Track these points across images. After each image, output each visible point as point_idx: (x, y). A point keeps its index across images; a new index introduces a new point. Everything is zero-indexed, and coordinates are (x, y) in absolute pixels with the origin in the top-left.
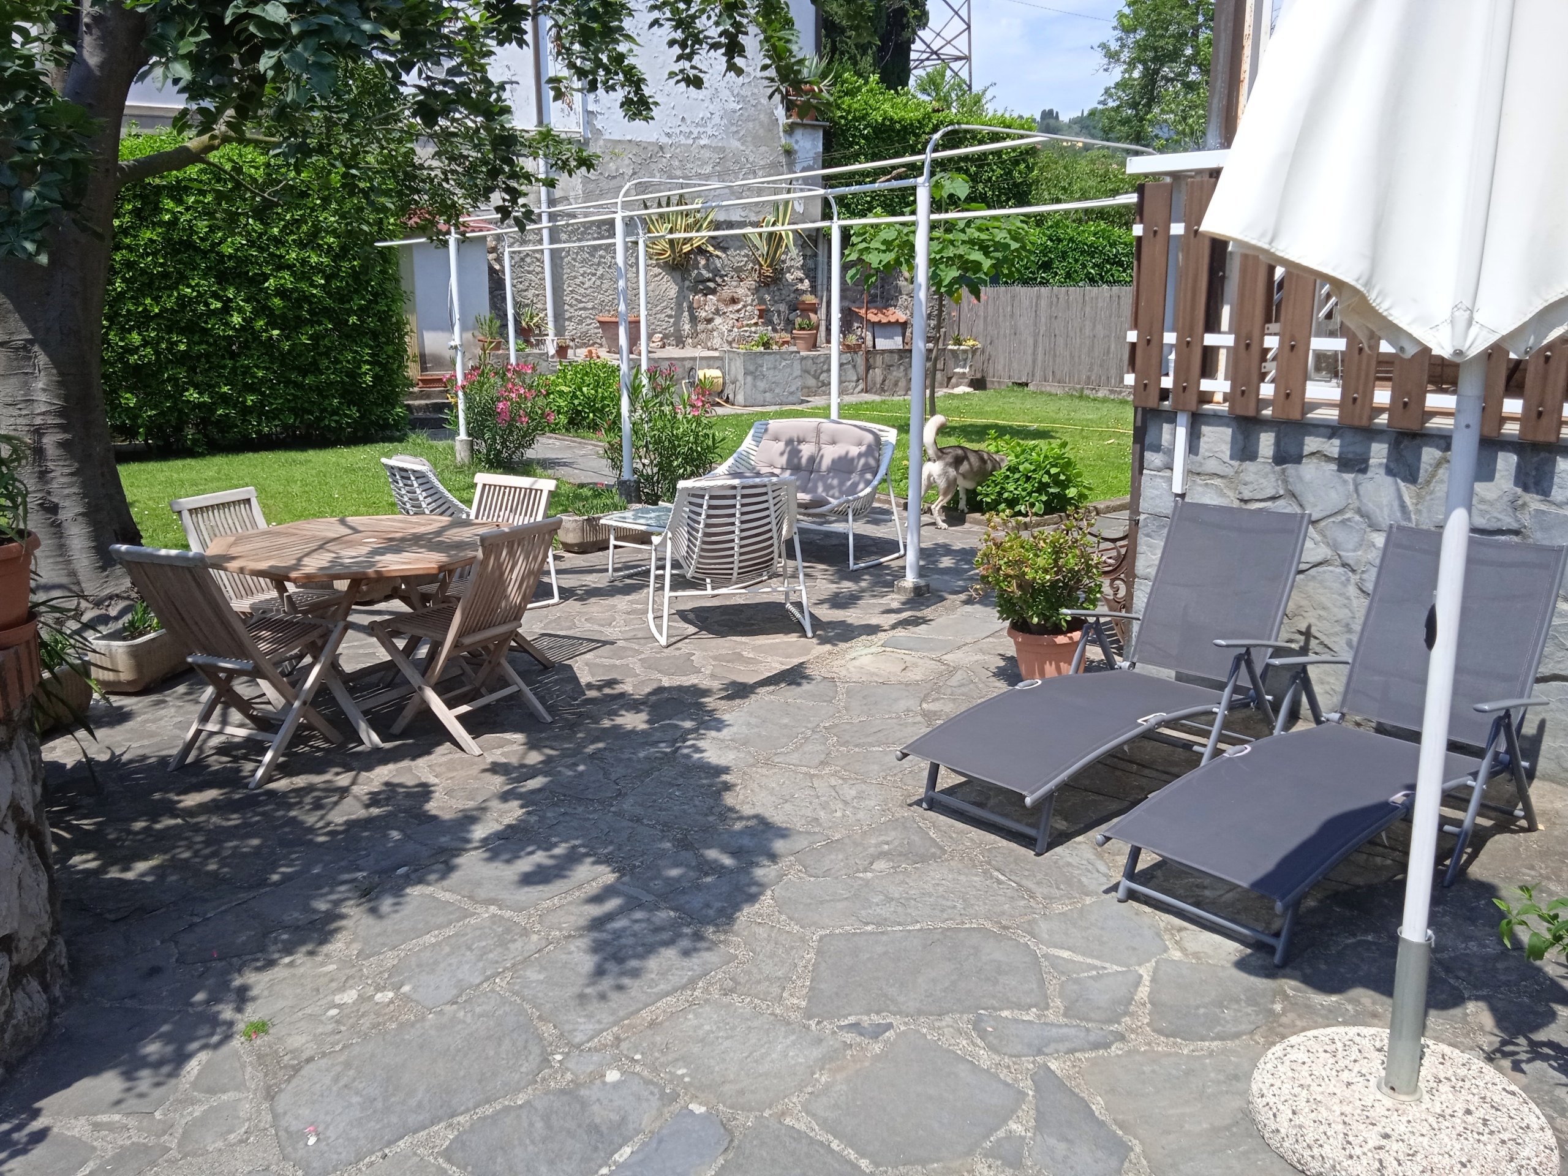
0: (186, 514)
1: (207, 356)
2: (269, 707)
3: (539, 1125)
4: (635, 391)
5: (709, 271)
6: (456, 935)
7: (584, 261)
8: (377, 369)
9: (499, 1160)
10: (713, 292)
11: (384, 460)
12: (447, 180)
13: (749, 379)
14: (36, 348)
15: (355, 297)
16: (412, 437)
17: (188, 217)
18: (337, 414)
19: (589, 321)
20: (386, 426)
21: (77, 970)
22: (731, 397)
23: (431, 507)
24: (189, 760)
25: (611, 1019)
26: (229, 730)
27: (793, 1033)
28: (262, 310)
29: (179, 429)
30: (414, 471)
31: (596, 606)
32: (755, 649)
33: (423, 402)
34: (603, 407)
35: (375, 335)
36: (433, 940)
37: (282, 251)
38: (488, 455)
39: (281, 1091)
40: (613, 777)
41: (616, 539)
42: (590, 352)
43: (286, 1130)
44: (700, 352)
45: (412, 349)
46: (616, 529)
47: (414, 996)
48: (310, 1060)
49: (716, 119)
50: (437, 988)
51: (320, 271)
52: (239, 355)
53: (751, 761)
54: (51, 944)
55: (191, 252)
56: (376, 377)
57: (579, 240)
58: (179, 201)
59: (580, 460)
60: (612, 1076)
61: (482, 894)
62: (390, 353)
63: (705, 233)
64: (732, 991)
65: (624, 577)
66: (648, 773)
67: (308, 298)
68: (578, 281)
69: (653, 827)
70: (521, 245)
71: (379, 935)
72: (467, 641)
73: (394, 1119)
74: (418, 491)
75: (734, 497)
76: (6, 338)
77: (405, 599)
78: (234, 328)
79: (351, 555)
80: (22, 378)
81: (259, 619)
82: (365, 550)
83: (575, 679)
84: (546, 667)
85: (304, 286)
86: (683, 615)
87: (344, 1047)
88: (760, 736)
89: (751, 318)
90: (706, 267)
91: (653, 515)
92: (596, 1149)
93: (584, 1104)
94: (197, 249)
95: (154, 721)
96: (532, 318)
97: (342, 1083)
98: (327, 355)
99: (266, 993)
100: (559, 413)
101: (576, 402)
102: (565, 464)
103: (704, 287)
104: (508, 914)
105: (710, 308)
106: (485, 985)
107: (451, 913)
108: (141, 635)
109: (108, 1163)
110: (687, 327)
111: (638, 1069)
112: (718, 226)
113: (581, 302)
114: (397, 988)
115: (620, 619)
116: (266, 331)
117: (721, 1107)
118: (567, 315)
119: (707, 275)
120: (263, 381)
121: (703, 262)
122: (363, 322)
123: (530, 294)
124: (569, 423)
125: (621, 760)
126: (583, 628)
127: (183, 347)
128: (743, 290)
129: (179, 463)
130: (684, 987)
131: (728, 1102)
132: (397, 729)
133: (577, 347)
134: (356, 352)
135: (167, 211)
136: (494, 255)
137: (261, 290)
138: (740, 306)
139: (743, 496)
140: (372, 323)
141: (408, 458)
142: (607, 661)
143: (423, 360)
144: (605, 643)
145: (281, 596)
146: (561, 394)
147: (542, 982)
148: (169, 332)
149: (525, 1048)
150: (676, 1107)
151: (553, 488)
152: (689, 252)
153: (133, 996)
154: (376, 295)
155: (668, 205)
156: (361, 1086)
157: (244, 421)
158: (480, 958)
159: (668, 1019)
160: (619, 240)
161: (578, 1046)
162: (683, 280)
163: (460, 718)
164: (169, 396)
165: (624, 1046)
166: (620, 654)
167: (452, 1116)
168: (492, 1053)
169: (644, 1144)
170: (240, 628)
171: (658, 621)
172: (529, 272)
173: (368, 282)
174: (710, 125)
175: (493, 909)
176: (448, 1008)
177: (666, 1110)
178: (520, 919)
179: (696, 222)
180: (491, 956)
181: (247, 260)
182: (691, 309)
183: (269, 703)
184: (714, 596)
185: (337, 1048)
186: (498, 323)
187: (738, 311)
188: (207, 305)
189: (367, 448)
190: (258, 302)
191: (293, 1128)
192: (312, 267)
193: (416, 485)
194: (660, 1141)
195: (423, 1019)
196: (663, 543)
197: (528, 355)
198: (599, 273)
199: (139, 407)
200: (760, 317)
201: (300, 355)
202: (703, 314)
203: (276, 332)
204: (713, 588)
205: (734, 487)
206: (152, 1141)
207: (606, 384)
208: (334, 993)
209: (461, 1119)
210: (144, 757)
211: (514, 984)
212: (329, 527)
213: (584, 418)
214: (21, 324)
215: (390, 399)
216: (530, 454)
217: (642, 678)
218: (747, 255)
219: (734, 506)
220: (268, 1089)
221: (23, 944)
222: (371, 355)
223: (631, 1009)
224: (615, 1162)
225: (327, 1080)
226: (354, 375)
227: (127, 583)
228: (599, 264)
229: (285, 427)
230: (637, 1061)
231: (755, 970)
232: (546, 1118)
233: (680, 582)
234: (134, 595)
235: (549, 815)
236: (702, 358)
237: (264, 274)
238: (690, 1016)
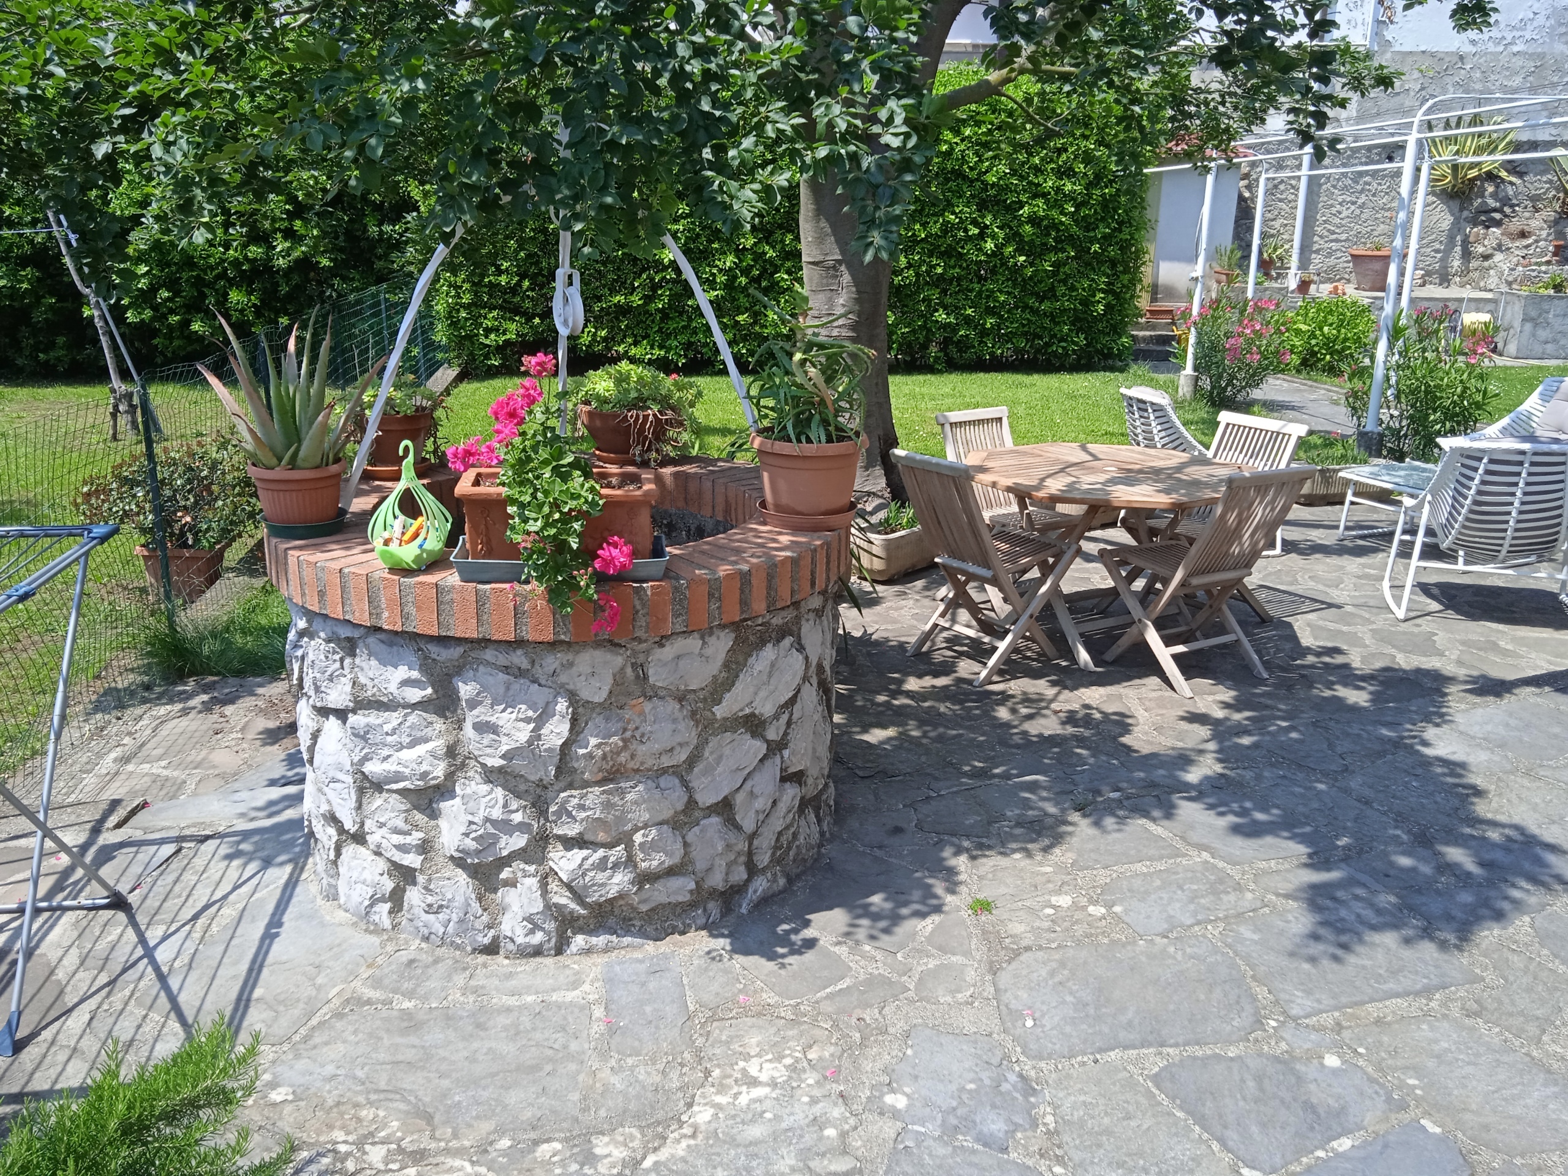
0: (947, 427)
1: (959, 279)
2: (992, 614)
3: (1251, 1084)
4: (1396, 333)
5: (1496, 200)
6: (1166, 870)
7: (1345, 188)
8: (1110, 298)
9: (1208, 1104)
10: (1498, 224)
11: (1123, 390)
12: (1223, 103)
13: (1528, 326)
14: (843, 268)
15: (1101, 226)
16: (1134, 368)
17: (963, 147)
18: (1065, 341)
19: (1339, 254)
20: (1109, 355)
21: (840, 813)
22: (1500, 346)
23: (1164, 441)
24: (924, 649)
25: (1332, 1002)
26: (957, 628)
27: (1556, 1084)
28: (1014, 236)
29: (925, 347)
30: (1152, 404)
31: (1321, 564)
32: (1514, 640)
33: (1148, 333)
34: (1343, 350)
35: (1113, 264)
36: (1145, 870)
37: (1041, 180)
38: (1211, 393)
39: (1002, 968)
40: (1339, 750)
41: (1355, 494)
42: (1336, 288)
43: (1007, 1006)
44: (1467, 293)
45: (1147, 280)
46: (1356, 483)
47: (1126, 919)
48: (1028, 949)
49: (1541, 20)
50: (1148, 917)
51: (1073, 199)
52: (986, 280)
53: (1509, 767)
54: (826, 785)
55: (960, 181)
56: (1108, 306)
57: (1344, 165)
58: (957, 132)
59: (1310, 405)
60: (1332, 1061)
61: (1194, 837)
62: (1126, 282)
63: (1499, 157)
64: (1477, 1014)
65: (1356, 537)
66: (1381, 754)
67: (1055, 226)
68: (1334, 210)
69: (1385, 813)
70: (1276, 172)
71: (1092, 851)
72: (1195, 581)
73: (1106, 1029)
74: (1153, 424)
75: (1521, 463)
76: (821, 258)
77: (1131, 530)
78: (986, 254)
79: (1089, 481)
80: (829, 294)
81: (1000, 531)
82: (1102, 478)
83: (1294, 638)
84: (1264, 620)
85: (1054, 213)
86: (1424, 588)
87: (1059, 947)
88: (1521, 741)
89: (1543, 254)
90: (1494, 195)
91: (1402, 473)
92: (1312, 1129)
93: (1300, 1079)
94: (965, 178)
95: (897, 609)
96: (1275, 250)
97: (1056, 980)
98: (1064, 282)
99: (990, 876)
100: (1292, 352)
101: (1313, 342)
102: (1293, 408)
103: (1486, 219)
104: (1221, 864)
105: (1490, 242)
106: (1197, 928)
107: (1163, 848)
108: (893, 531)
109: (861, 983)
110: (1456, 263)
111: (1361, 1063)
112: (1518, 147)
113: (1334, 233)
114: (1109, 906)
115: (1349, 582)
116: (1013, 257)
117: (1460, 1135)
118: (1316, 247)
119: (1492, 203)
120: (1003, 305)
121: (1491, 189)
122: (1104, 250)
123: (1277, 224)
124: (1302, 364)
125: (1348, 735)
126: (1304, 585)
127: (939, 270)
128: (1538, 223)
129: (921, 378)
130: (1417, 994)
131: (1469, 1133)
132: (1109, 656)
133: (1322, 282)
134: (1093, 280)
135: (946, 142)
136: (1246, 182)
137: (1015, 217)
138: (1530, 241)
139: (1532, 464)
140: (1113, 252)
141: (1148, 390)
142: (1332, 626)
143: (1155, 290)
144: (1330, 606)
145: (1021, 512)
146: (1298, 332)
147: (1256, 942)
148: (931, 256)
149: (1238, 1003)
150: (1405, 1117)
151: (1303, 434)
152: (1475, 178)
153: (880, 847)
154: (1121, 223)
155: (1458, 126)
156: (1075, 988)
157: (981, 342)
158: (1192, 900)
159: (1397, 1022)
160: (1407, 165)
161: (1295, 1019)
162: (1461, 210)
163: (1176, 657)
164: (921, 316)
165: (1346, 1034)
166: (1347, 619)
167: (1162, 1046)
168: (1202, 997)
169: (1365, 1144)
170: (986, 536)
171: (1397, 592)
172: (1281, 200)
173: (1115, 210)
174: (1529, 27)
175: (1205, 855)
176: (1158, 939)
177: (1393, 1116)
178: (1234, 872)
179: (1489, 144)
180: (1203, 901)
181: (1007, 189)
182: (1466, 243)
183: (993, 610)
184: (1465, 573)
185: (1053, 946)
186: (1239, 254)
187: (1527, 247)
188: (966, 231)
189: (1089, 376)
190: (1011, 228)
191: (1011, 1006)
192: (1065, 195)
193: (1152, 417)
194: (1386, 1146)
195: (1134, 943)
196: (1420, 506)
197: (1266, 289)
198: (1360, 201)
199: (896, 325)
200: (1555, 254)
201: (1040, 282)
202: (1481, 249)
203: (1022, 258)
204: (1466, 563)
205: (1523, 453)
206: (895, 977)
207: (1351, 323)
208: (1050, 893)
209: (1170, 1050)
210: (887, 640)
211: (1227, 936)
212: (1071, 452)
213: (1320, 360)
214: (835, 246)
215: (1117, 330)
216: (1256, 394)
217: (1373, 649)
218: (1550, 182)
219: (1519, 474)
220: (991, 963)
221: (810, 781)
222: (1108, 284)
223: (1354, 999)
224: (1333, 1149)
225: (1044, 973)
226: (1086, 303)
227: (882, 482)
228: (1362, 191)
229: (1017, 351)
230: (1360, 1054)
231: (1506, 1000)
232: (1259, 1079)
233: (1432, 552)
234: (887, 495)
235: (1266, 774)
236: (1470, 300)
237: (1020, 202)
238: (1424, 1027)
